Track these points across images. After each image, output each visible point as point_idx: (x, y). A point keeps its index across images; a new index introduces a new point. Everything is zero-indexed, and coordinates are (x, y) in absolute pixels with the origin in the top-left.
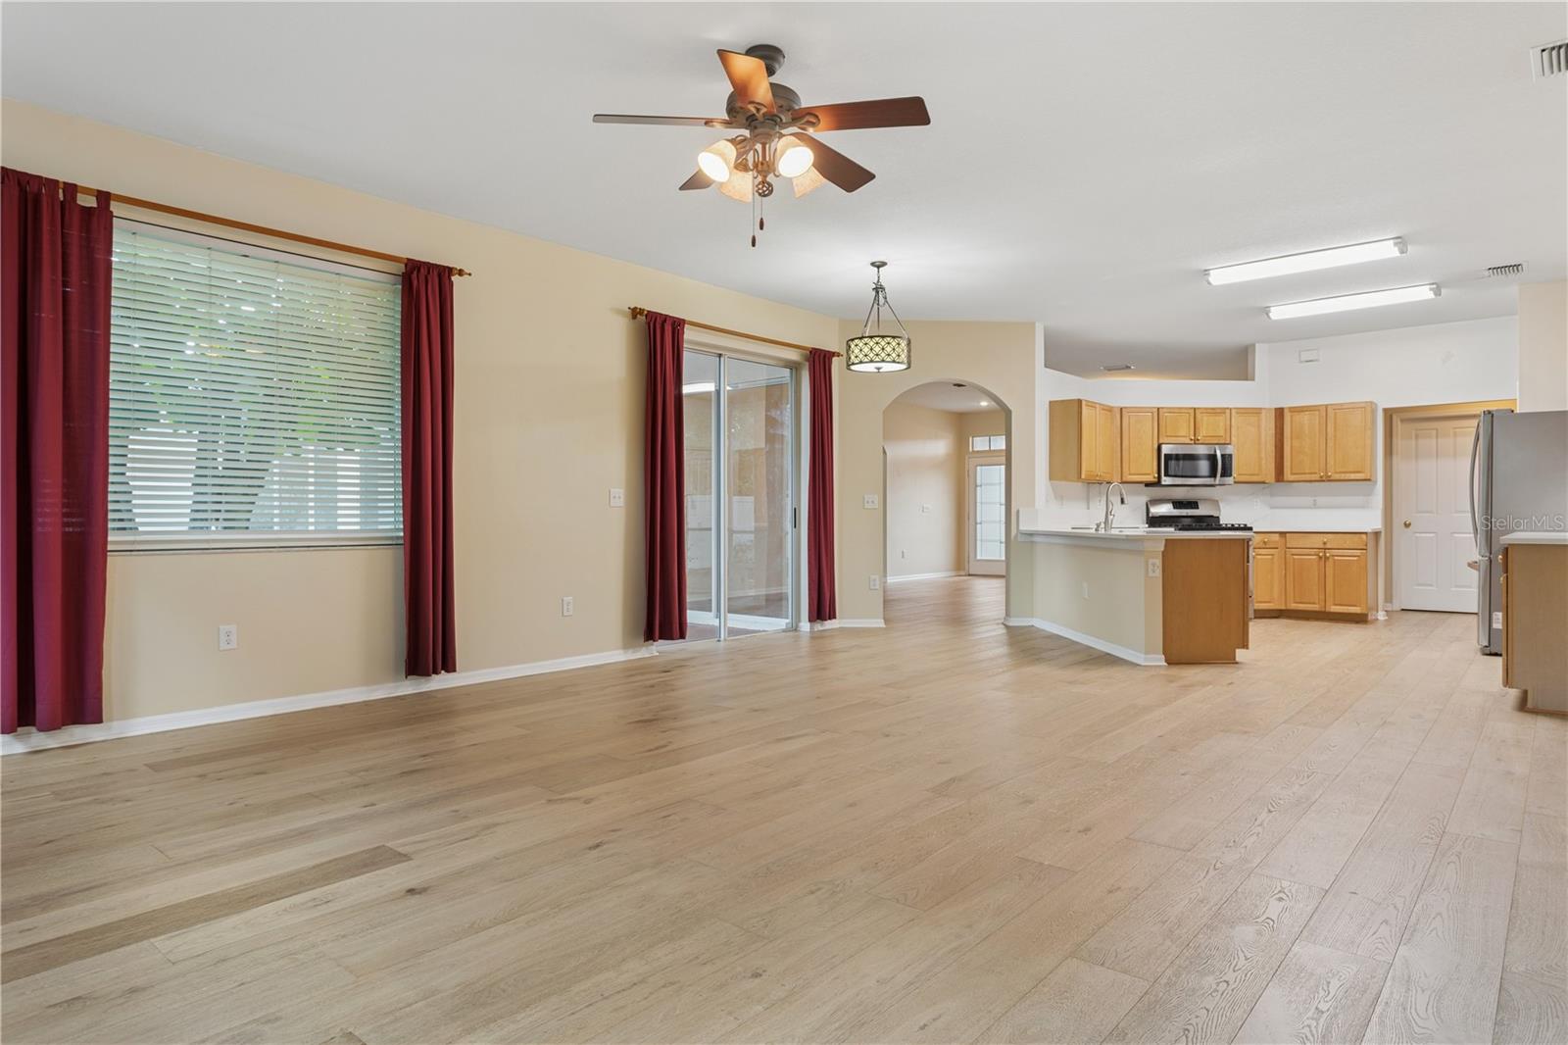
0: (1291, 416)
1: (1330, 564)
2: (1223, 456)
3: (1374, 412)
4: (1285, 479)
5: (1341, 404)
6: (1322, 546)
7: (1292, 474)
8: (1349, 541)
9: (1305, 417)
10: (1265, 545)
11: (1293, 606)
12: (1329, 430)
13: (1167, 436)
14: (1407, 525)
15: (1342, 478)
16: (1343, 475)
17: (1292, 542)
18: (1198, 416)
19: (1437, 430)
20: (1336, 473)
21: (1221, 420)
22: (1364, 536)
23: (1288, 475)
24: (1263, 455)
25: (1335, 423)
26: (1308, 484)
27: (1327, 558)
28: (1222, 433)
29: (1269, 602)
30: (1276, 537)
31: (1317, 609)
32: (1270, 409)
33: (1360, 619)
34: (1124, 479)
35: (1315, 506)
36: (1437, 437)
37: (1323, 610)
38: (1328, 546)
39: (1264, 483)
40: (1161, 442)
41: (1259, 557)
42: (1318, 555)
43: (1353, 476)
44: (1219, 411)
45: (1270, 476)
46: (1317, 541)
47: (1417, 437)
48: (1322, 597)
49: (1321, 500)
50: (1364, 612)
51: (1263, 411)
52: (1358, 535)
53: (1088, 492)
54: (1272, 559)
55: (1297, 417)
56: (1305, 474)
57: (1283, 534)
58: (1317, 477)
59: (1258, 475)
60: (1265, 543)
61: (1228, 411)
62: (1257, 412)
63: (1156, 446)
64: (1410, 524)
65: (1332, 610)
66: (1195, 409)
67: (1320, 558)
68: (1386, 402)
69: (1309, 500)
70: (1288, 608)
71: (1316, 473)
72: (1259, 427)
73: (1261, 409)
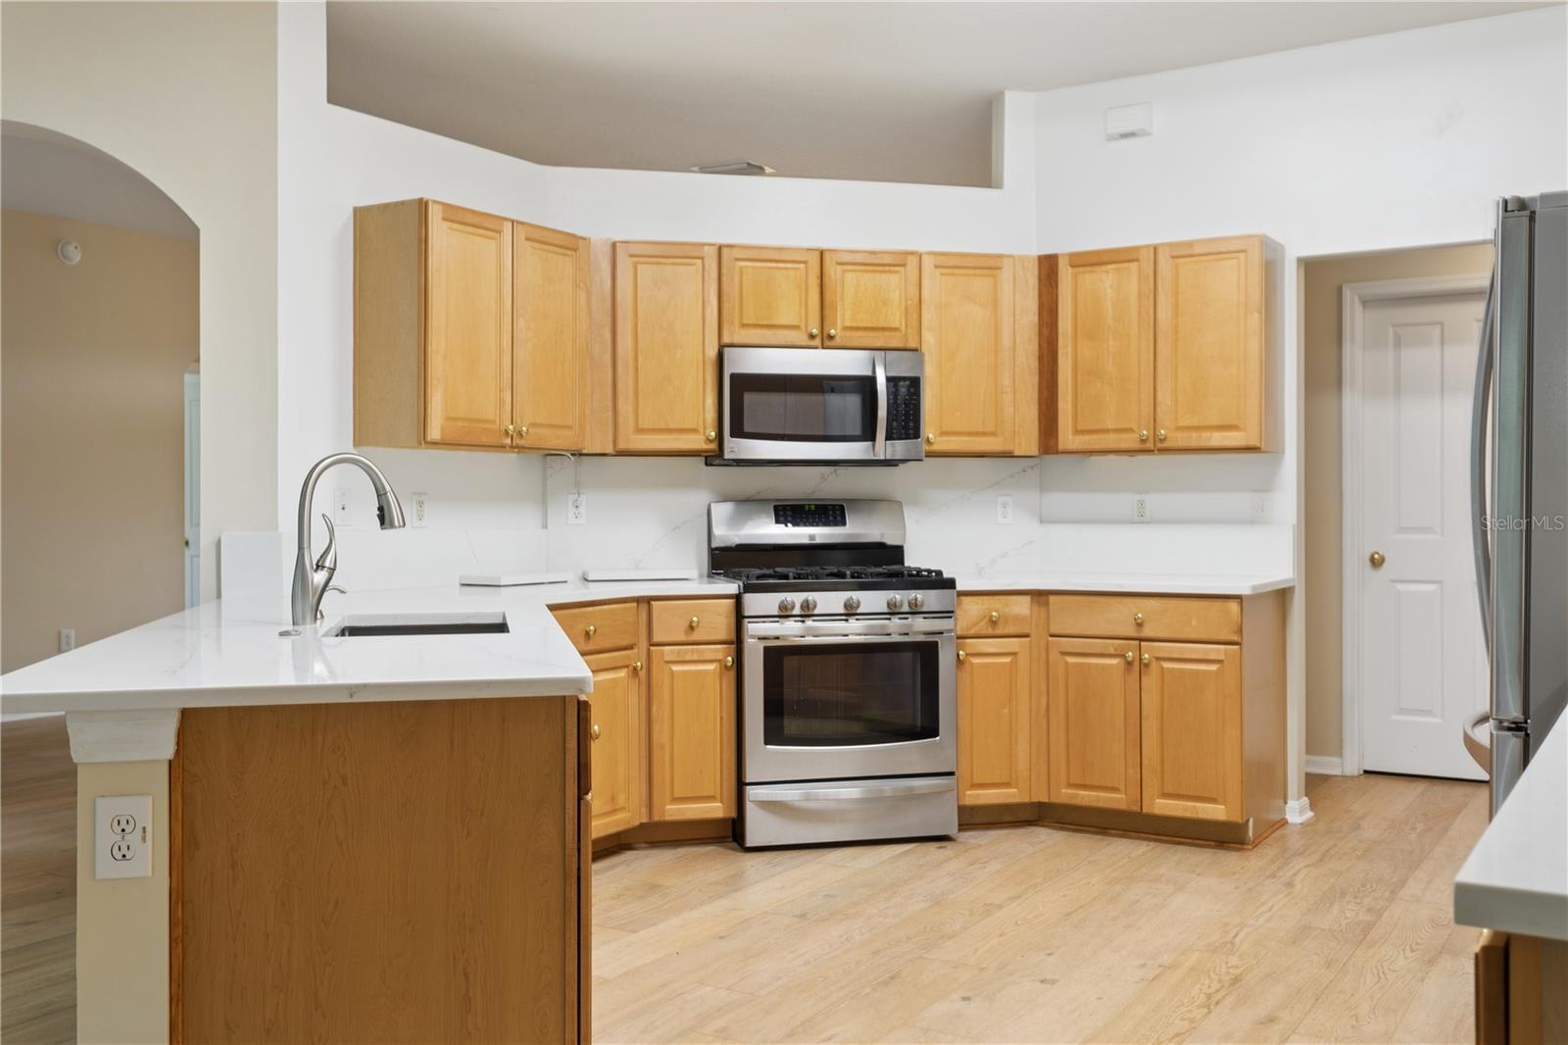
0: (1075, 277)
1: (1151, 681)
2: (892, 381)
3: (1270, 269)
4: (1061, 447)
5: (1190, 244)
6: (1131, 632)
7: (1077, 432)
8: (1198, 620)
9: (1105, 281)
10: (993, 628)
11: (1066, 795)
12: (1160, 315)
13: (744, 326)
14: (1376, 562)
15: (1193, 444)
16: (1194, 435)
17: (1065, 618)
18: (832, 270)
19: (1442, 324)
20: (1179, 429)
21: (893, 285)
22: (1234, 606)
23: (1067, 438)
24: (1006, 381)
25: (1176, 294)
26: (1124, 459)
27: (1144, 666)
28: (895, 319)
29: (1007, 785)
30: (1022, 607)
31: (1123, 806)
32: (1022, 259)
33: (1225, 837)
34: (622, 445)
35: (1141, 518)
36: (1442, 343)
37: (1136, 808)
38: (1147, 632)
39: (1008, 455)
40: (726, 340)
41: (976, 661)
42: (1123, 656)
43: (1217, 439)
44: (887, 260)
45: (1027, 441)
46: (1119, 619)
47: (1398, 344)
48: (1134, 773)
49: (1156, 502)
50: (1236, 818)
51: (1007, 265)
52: (1218, 604)
53: (545, 479)
54: (1012, 667)
55: (1089, 278)
56: (1107, 431)
57: (1040, 596)
58: (1129, 441)
59: (993, 434)
60: (993, 623)
61: (912, 262)
62: (988, 265)
63: (712, 352)
64: (1383, 560)
65: (1157, 811)
66: (822, 253)
67: (1129, 664)
68: (1306, 240)
69: (1125, 502)
70: (1055, 799)
71: (1130, 430)
72: (995, 304)
73: (1001, 256)
